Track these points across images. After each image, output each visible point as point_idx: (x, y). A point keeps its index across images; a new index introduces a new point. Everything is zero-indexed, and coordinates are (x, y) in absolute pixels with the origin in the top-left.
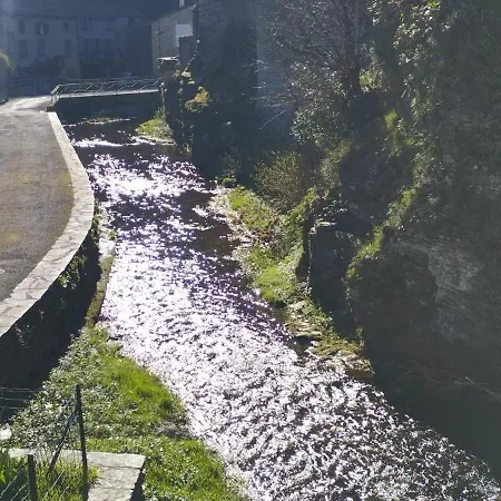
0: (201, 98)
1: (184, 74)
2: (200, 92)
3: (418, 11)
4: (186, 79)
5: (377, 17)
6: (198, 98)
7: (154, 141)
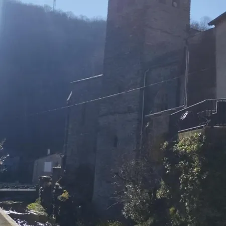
0: (65, 195)
1: (56, 184)
2: (64, 192)
3: (192, 170)
4: (57, 186)
5: (168, 170)
6: (64, 195)
7: (37, 213)
